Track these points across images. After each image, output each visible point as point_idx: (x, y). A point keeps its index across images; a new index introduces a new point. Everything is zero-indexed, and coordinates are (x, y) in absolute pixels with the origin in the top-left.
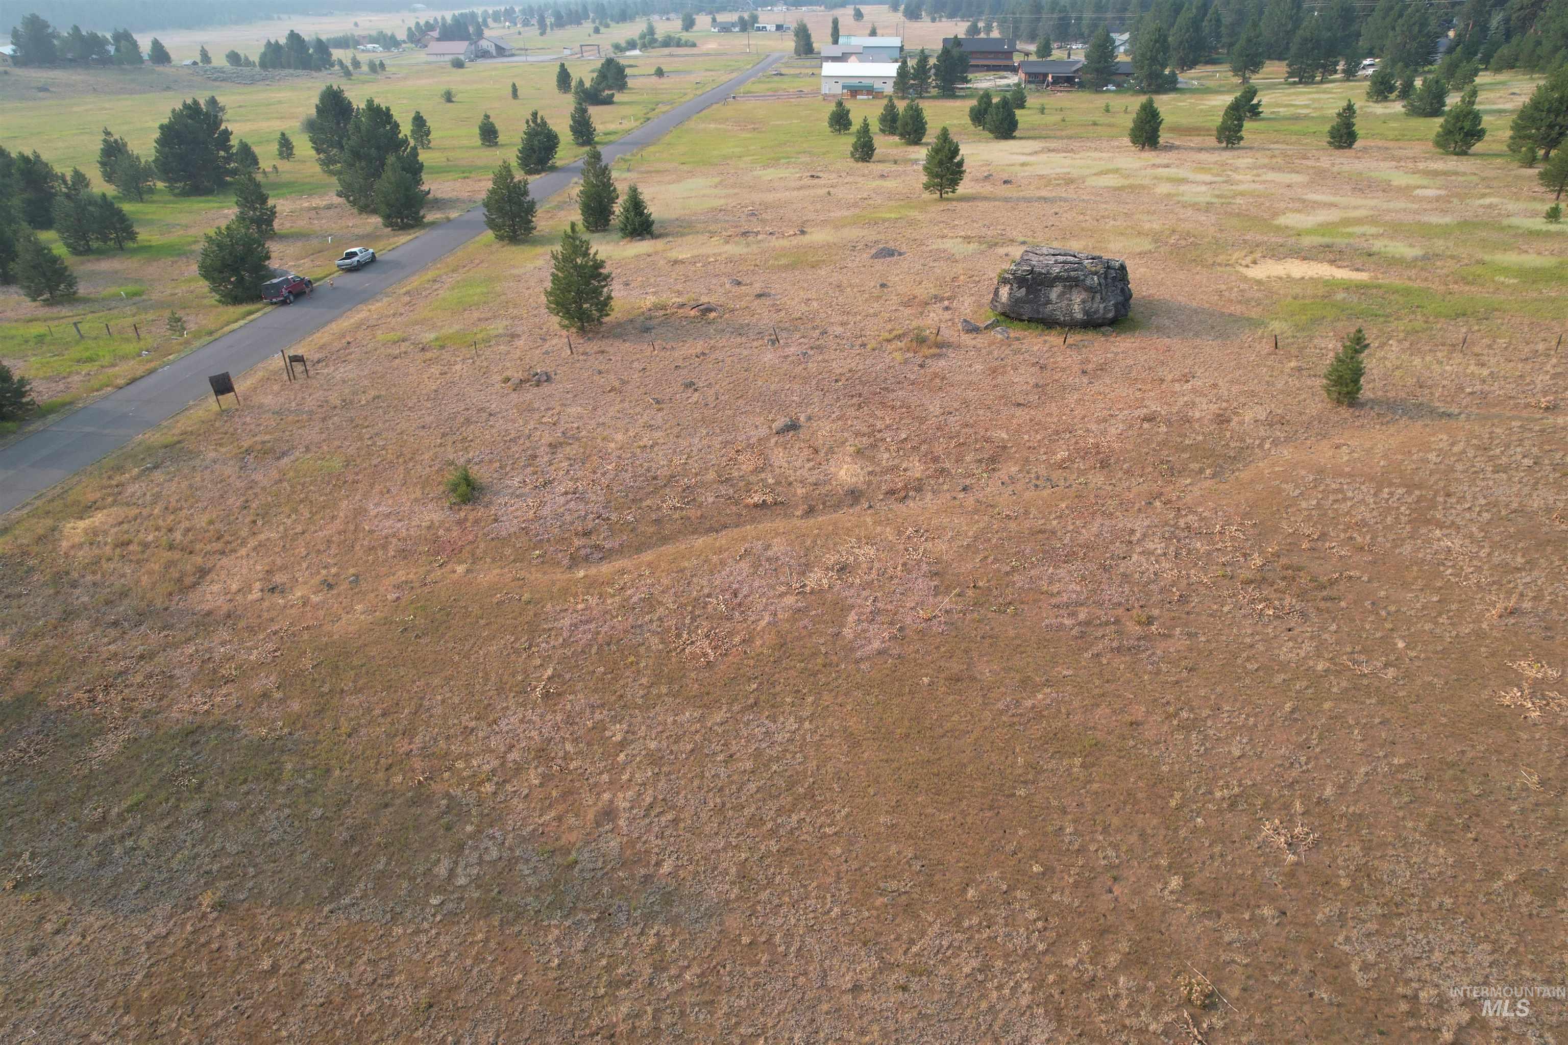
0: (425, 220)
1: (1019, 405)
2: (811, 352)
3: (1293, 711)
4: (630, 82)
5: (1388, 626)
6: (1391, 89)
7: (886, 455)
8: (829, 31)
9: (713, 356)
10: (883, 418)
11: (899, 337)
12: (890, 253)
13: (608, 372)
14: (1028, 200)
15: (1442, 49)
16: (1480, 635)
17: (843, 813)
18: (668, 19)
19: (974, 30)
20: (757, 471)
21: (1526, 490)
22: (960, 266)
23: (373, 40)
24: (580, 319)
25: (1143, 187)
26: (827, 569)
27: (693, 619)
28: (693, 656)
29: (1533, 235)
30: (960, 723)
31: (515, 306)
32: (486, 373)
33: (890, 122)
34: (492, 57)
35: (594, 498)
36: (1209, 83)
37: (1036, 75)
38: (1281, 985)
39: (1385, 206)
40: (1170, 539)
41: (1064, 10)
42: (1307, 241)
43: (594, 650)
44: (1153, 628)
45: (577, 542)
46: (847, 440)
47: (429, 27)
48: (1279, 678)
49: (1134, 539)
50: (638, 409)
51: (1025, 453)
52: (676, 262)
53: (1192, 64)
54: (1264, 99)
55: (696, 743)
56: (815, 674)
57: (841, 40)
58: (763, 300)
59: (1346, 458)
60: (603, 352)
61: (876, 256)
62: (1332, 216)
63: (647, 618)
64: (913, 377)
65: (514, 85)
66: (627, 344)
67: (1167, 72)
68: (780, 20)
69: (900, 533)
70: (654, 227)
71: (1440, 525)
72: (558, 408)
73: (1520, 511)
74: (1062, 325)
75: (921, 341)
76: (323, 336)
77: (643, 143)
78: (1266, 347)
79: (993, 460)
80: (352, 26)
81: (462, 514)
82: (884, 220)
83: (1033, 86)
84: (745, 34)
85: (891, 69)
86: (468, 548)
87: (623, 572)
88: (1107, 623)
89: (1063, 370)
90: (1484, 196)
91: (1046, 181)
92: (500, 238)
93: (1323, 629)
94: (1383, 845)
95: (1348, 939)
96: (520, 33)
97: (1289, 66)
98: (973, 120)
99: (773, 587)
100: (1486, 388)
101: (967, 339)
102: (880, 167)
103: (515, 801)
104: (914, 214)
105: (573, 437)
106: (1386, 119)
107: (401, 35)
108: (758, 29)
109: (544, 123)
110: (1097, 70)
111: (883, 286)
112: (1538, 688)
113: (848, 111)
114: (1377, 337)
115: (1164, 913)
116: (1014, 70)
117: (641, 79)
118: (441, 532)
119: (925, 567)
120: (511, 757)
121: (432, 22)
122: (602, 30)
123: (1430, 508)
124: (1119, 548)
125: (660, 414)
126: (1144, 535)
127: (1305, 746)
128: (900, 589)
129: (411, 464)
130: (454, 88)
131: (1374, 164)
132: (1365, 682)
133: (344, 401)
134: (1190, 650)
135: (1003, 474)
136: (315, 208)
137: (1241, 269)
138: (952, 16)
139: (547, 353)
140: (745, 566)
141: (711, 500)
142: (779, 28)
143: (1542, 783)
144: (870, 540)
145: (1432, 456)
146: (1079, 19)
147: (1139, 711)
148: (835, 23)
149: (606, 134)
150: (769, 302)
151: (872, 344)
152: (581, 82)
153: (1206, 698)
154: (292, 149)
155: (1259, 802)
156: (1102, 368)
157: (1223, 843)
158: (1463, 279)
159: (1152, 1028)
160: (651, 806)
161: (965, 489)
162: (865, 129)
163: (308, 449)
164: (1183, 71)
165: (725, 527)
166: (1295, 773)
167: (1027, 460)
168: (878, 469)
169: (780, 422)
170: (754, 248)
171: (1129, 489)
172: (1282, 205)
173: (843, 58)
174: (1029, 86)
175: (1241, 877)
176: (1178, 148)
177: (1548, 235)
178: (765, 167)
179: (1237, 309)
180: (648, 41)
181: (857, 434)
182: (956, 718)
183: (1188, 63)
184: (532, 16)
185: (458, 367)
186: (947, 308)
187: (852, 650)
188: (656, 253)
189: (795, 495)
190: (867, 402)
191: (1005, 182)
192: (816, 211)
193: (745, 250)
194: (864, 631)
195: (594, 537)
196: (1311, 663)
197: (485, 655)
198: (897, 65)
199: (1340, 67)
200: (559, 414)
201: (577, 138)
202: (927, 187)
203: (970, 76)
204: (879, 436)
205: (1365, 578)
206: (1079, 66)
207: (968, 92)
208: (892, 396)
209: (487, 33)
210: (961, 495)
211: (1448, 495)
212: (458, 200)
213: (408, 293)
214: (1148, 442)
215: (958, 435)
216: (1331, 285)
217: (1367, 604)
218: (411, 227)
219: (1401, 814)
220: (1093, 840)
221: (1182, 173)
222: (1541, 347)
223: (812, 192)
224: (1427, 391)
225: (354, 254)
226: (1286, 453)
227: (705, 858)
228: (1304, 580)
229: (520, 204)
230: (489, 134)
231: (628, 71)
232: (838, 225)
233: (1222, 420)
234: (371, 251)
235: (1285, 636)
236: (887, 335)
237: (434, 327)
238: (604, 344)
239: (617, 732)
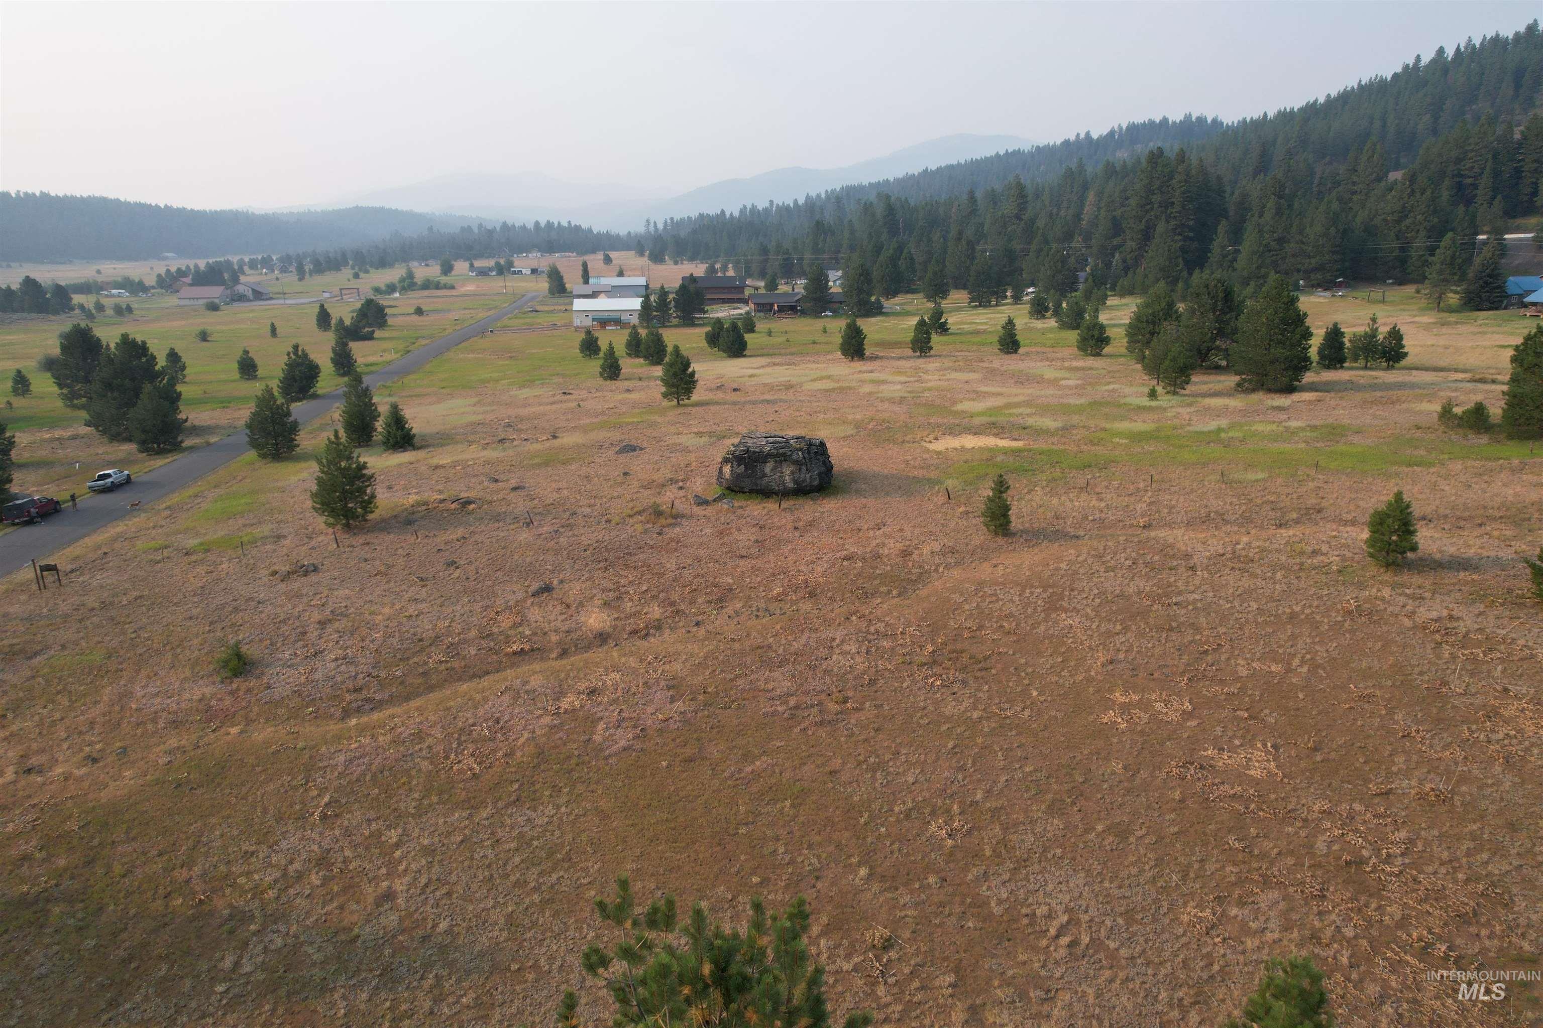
0: (184, 445)
1: (742, 557)
2: (561, 530)
3: (953, 748)
4: (390, 321)
5: (1026, 682)
6: (1046, 309)
7: (630, 604)
8: (580, 273)
9: (473, 539)
10: (626, 577)
11: (639, 513)
12: (633, 449)
13: (373, 559)
14: (754, 403)
15: (1082, 280)
16: (1089, 680)
17: (596, 867)
18: (427, 265)
19: (712, 270)
20: (515, 626)
21: (1126, 582)
22: (694, 455)
23: (118, 286)
24: (346, 517)
25: (850, 388)
26: (579, 693)
27: (459, 744)
28: (460, 771)
29: (1141, 409)
30: (693, 790)
31: (280, 512)
32: (253, 568)
33: (635, 347)
34: (249, 300)
35: (364, 660)
36: (908, 308)
37: (763, 305)
38: (942, 925)
39: (1038, 393)
40: (863, 641)
41: (787, 252)
42: (977, 421)
43: (368, 778)
44: (848, 705)
45: (348, 697)
46: (595, 595)
47: (181, 273)
48: (944, 728)
49: (835, 644)
50: (403, 587)
51: (748, 593)
52: (437, 467)
53: (895, 294)
54: (952, 320)
55: (465, 835)
56: (570, 772)
57: (591, 281)
58: (519, 492)
59: (1001, 573)
60: (368, 544)
61: (619, 452)
62: (999, 402)
63: (417, 747)
64: (652, 543)
65: (273, 325)
66: (392, 536)
67: (873, 299)
68: (534, 265)
69: (641, 661)
70: (415, 440)
71: (1065, 610)
72: (326, 593)
73: (1121, 596)
74: (776, 494)
75: (659, 514)
76: (76, 550)
77: (404, 372)
78: (941, 499)
79: (721, 600)
80: (94, 273)
81: (234, 686)
82: (628, 424)
83: (762, 314)
84: (501, 277)
85: (635, 304)
86: (242, 713)
87: (393, 717)
88: (812, 706)
89: (779, 528)
90: (1109, 383)
91: (771, 388)
92: (263, 456)
93: (978, 690)
94: (1016, 824)
95: (989, 888)
96: (277, 279)
97: (970, 293)
98: (708, 342)
99: (532, 712)
100: (1103, 515)
101: (698, 511)
102: (626, 384)
103: (298, 901)
104: (656, 418)
105: (341, 614)
106: (1044, 332)
107: (150, 281)
108: (514, 273)
109: (305, 355)
110: (815, 299)
111: (625, 474)
112: (1125, 708)
113: (597, 339)
114: (1027, 486)
115: (855, 895)
116: (745, 302)
117: (401, 318)
118: (213, 702)
119: (663, 683)
120: (291, 869)
121: (184, 268)
122: (362, 275)
123: (1058, 600)
124: (823, 652)
125: (424, 590)
126: (843, 642)
127: (962, 769)
128: (643, 701)
129: (179, 650)
130: (209, 329)
131: (1032, 364)
132: (1008, 721)
133: (103, 603)
134: (877, 717)
135: (729, 610)
136: (58, 439)
137: (928, 445)
138: (692, 259)
139: (313, 548)
140: (506, 699)
141: (473, 652)
142: (534, 271)
143: (1125, 768)
144: (615, 668)
145: (1063, 566)
146: (801, 259)
147: (837, 763)
148: (585, 266)
149: (367, 365)
150: (522, 493)
151: (617, 519)
152: (341, 321)
153: (889, 747)
154: (28, 385)
155: (927, 811)
156: (811, 524)
157: (901, 842)
158: (1091, 441)
159: (845, 969)
160: (426, 886)
161: (697, 624)
162: (611, 351)
163: (64, 647)
164: (888, 299)
165: (488, 673)
166: (954, 788)
167: (749, 597)
168: (622, 615)
169: (535, 586)
170: (511, 452)
171: (832, 611)
172: (961, 396)
173: (594, 295)
174: (758, 314)
175: (914, 862)
176: (881, 358)
177: (1151, 409)
178: (520, 388)
179: (920, 473)
180: (408, 284)
181: (604, 590)
182: (690, 787)
183: (891, 293)
184: (291, 264)
185: (225, 566)
186: (681, 488)
187: (602, 750)
188: (418, 461)
189: (550, 642)
190: (612, 565)
191: (735, 390)
192: (568, 420)
193: (502, 454)
194: (611, 735)
195: (364, 692)
196: (969, 714)
197: (263, 795)
198: (640, 300)
199: (1008, 294)
200: (327, 597)
201: (337, 370)
202: (665, 395)
203: (706, 308)
204: (623, 590)
205: (1011, 652)
206: (800, 296)
207: (706, 321)
208: (634, 558)
209: (243, 279)
210: (695, 629)
211: (1072, 590)
212: (217, 427)
213: (168, 508)
214: (846, 575)
215: (691, 583)
216: (993, 452)
217: (1012, 669)
218: (170, 451)
219: (1029, 803)
220: (800, 855)
221: (882, 376)
222: (1142, 485)
223: (564, 406)
224: (1061, 521)
225: (109, 476)
226: (956, 573)
227: (477, 916)
228: (965, 659)
229: (284, 424)
230: (248, 368)
231: (387, 311)
232: (585, 430)
233: (906, 554)
234: (126, 472)
235: (950, 699)
236: (630, 512)
237: (197, 534)
238: (369, 537)
239: (393, 836)
